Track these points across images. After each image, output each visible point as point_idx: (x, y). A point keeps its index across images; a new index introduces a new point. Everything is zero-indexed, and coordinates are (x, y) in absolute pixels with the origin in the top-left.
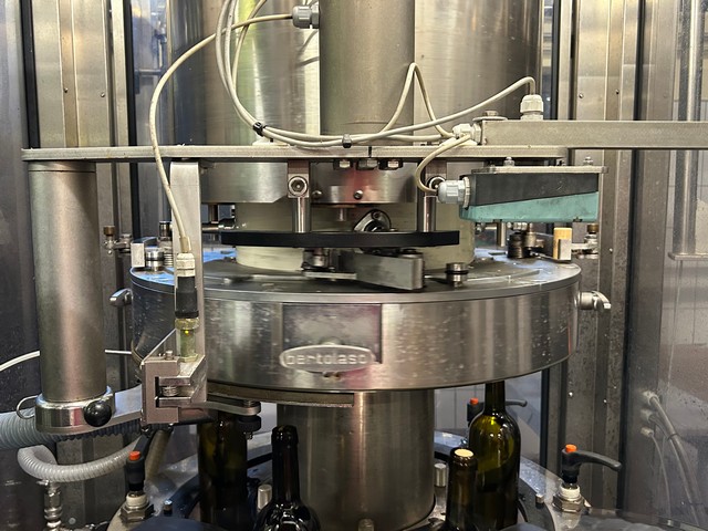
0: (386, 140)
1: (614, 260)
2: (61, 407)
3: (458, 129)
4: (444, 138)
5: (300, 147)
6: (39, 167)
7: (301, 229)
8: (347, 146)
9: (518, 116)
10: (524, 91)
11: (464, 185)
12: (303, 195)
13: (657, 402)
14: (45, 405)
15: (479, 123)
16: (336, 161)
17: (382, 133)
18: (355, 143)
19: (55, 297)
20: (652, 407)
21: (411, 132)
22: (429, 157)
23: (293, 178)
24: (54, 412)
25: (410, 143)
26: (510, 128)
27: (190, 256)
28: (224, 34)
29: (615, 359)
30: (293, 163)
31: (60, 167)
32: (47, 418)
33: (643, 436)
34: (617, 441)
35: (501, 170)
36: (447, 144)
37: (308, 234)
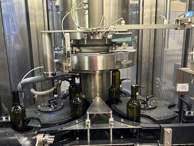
0: (99, 29)
1: (151, 51)
2: (48, 73)
3: (111, 26)
4: (108, 28)
5: (85, 30)
6: (43, 34)
7: (86, 44)
8: (93, 30)
9: (121, 24)
10: (122, 20)
11: (111, 36)
12: (86, 38)
13: (159, 80)
14: (45, 73)
15: (114, 25)
16: (91, 32)
17: (98, 28)
18: (94, 29)
19: (46, 55)
20: (158, 81)
21: (103, 27)
22: (105, 31)
23: (84, 35)
24: (47, 74)
25: (103, 29)
26: (119, 26)
27: (69, 48)
28: (72, 11)
29: (151, 71)
30: (84, 32)
31: (46, 34)
32: (46, 75)
33: (157, 87)
34: (151, 88)
35: (116, 33)
36: (109, 29)
37: (87, 44)
